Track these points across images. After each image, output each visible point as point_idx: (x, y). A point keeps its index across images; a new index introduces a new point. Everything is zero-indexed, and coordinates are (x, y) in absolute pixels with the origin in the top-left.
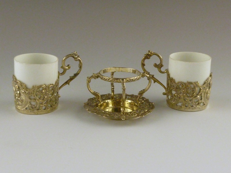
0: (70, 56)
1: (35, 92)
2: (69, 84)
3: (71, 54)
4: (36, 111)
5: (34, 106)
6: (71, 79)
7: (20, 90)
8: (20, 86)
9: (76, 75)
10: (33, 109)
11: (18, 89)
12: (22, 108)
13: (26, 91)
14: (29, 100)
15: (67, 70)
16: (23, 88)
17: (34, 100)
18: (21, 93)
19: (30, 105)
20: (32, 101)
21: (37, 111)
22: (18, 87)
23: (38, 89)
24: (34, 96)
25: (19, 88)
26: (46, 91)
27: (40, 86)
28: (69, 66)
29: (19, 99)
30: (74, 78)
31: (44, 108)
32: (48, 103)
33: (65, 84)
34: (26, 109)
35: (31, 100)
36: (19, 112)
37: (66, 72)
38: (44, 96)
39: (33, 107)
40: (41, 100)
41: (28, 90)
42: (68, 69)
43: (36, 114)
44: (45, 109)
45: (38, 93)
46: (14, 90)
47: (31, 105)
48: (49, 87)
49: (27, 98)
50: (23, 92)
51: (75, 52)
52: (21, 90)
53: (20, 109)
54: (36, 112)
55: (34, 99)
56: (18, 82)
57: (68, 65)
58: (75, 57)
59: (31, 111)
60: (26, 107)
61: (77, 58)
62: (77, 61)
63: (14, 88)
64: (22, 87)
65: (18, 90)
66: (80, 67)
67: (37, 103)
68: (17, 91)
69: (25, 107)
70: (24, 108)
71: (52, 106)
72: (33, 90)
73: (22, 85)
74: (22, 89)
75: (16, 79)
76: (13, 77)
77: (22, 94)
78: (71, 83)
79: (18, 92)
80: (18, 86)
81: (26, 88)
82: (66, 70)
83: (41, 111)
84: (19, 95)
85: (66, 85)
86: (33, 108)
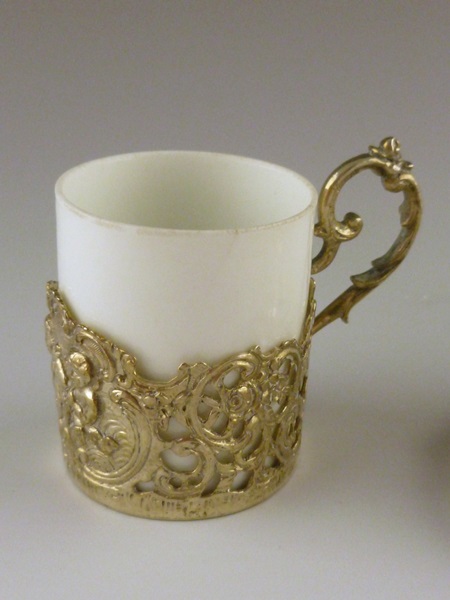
0: (366, 167)
1: (195, 399)
2: (345, 318)
3: (365, 151)
4: (196, 503)
5: (187, 472)
6: (360, 289)
7: (101, 383)
8: (101, 361)
9: (383, 268)
10: (178, 493)
11: (88, 379)
12: (111, 483)
13: (140, 392)
14: (157, 443)
15: (343, 244)
16: (121, 372)
17: (187, 444)
18: (105, 400)
19: (161, 473)
20: (178, 448)
21: (204, 500)
22: (84, 367)
23: (215, 378)
24: (189, 421)
25: (92, 370)
26: (260, 388)
27: (226, 363)
28: (352, 224)
29: (93, 430)
30: (375, 286)
31: (239, 479)
32: (265, 453)
33: (328, 318)
34: (138, 489)
35: (169, 445)
36: (93, 499)
37: (335, 252)
38: (248, 416)
39: (183, 478)
40: (228, 440)
41: (150, 385)
42: (350, 238)
43: (194, 516)
44: (243, 486)
45: (211, 402)
46: (55, 374)
47: (169, 468)
48: (272, 361)
49: (144, 435)
50: (121, 400)
51: (389, 138)
52: (107, 386)
53: (96, 483)
54: (194, 507)
55: (186, 438)
56: (87, 338)
57: (351, 217)
58: (390, 171)
59: (166, 501)
60: (134, 481)
61: (399, 174)
62: (395, 190)
63: (58, 362)
64: (114, 366)
65: (89, 385)
66: (411, 227)
67: (202, 456)
68: (81, 389)
69: (127, 479)
70: (121, 482)
71: (281, 459)
72: (181, 387)
73: (116, 355)
74: (114, 380)
75: (72, 317)
76: (51, 303)
77: (110, 407)
78: (359, 310)
79: (89, 394)
80: (88, 361)
81: (143, 377)
82: (339, 242)
83: (226, 499)
84: (91, 412)
85: (329, 321)
86: (176, 486)
